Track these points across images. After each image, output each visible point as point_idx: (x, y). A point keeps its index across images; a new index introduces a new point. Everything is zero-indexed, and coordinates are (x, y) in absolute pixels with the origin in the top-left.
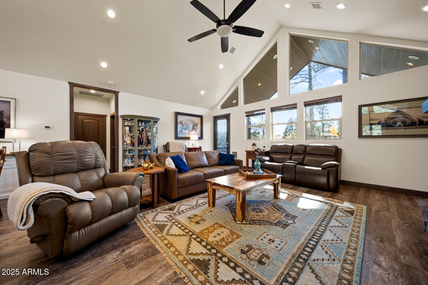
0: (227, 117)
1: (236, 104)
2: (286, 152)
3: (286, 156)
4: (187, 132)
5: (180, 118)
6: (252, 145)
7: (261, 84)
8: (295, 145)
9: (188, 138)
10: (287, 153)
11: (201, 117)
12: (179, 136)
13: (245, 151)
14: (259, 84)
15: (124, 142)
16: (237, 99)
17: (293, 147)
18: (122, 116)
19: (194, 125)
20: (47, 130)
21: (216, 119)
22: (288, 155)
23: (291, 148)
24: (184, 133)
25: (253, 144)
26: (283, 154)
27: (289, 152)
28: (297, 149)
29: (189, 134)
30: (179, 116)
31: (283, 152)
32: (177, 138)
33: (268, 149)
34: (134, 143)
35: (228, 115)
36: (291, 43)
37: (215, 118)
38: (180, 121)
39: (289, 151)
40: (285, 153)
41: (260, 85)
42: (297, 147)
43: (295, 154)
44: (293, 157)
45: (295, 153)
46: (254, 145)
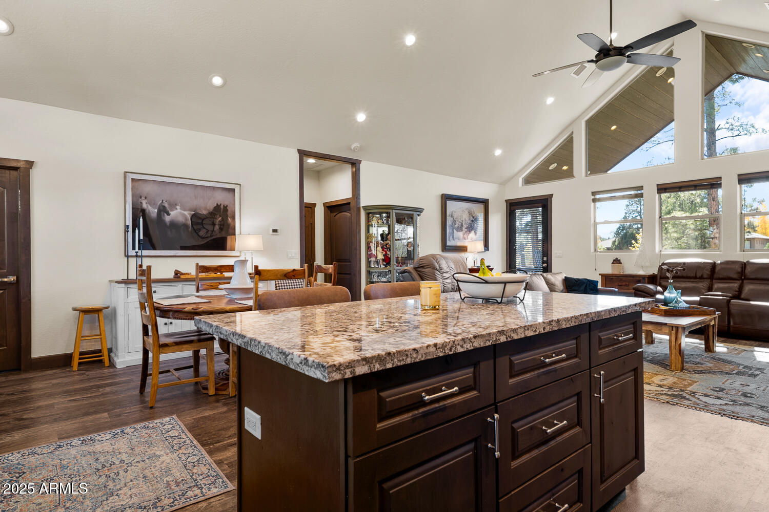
0: (544, 203)
1: (569, 174)
2: (699, 275)
3: (702, 284)
4: (461, 234)
5: (452, 206)
6: (613, 263)
7: (616, 128)
8: (719, 262)
9: (463, 249)
10: (702, 278)
11: (485, 203)
12: (449, 243)
13: (600, 275)
14: (614, 128)
15: (369, 256)
16: (570, 163)
17: (714, 265)
18: (365, 208)
19: (472, 221)
20: (275, 237)
21: (513, 206)
22: (704, 281)
23: (709, 268)
24: (456, 238)
25: (614, 260)
26: (692, 280)
27: (705, 276)
28: (722, 269)
29: (465, 239)
30: (449, 203)
31: (693, 275)
32: (445, 248)
33: (654, 271)
34: (390, 258)
35: (547, 199)
36: (706, 51)
37: (510, 203)
38: (451, 214)
39: (707, 273)
40: (695, 278)
41: (615, 130)
42: (723, 266)
43: (719, 279)
44: (716, 286)
45: (721, 276)
46: (617, 261)
